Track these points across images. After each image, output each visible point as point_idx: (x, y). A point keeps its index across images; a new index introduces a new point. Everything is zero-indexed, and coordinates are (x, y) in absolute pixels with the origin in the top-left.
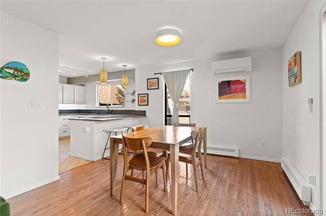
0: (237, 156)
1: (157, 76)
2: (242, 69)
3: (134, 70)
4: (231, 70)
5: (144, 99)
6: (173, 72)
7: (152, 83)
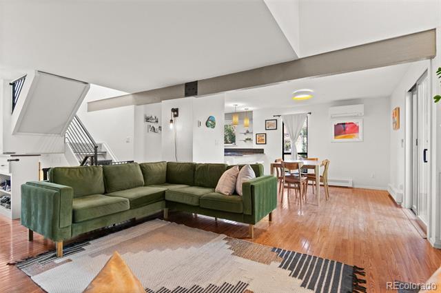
0: (351, 186)
1: (275, 118)
2: (356, 114)
3: (252, 112)
4: (345, 115)
5: (262, 138)
6: (291, 115)
7: (271, 124)
